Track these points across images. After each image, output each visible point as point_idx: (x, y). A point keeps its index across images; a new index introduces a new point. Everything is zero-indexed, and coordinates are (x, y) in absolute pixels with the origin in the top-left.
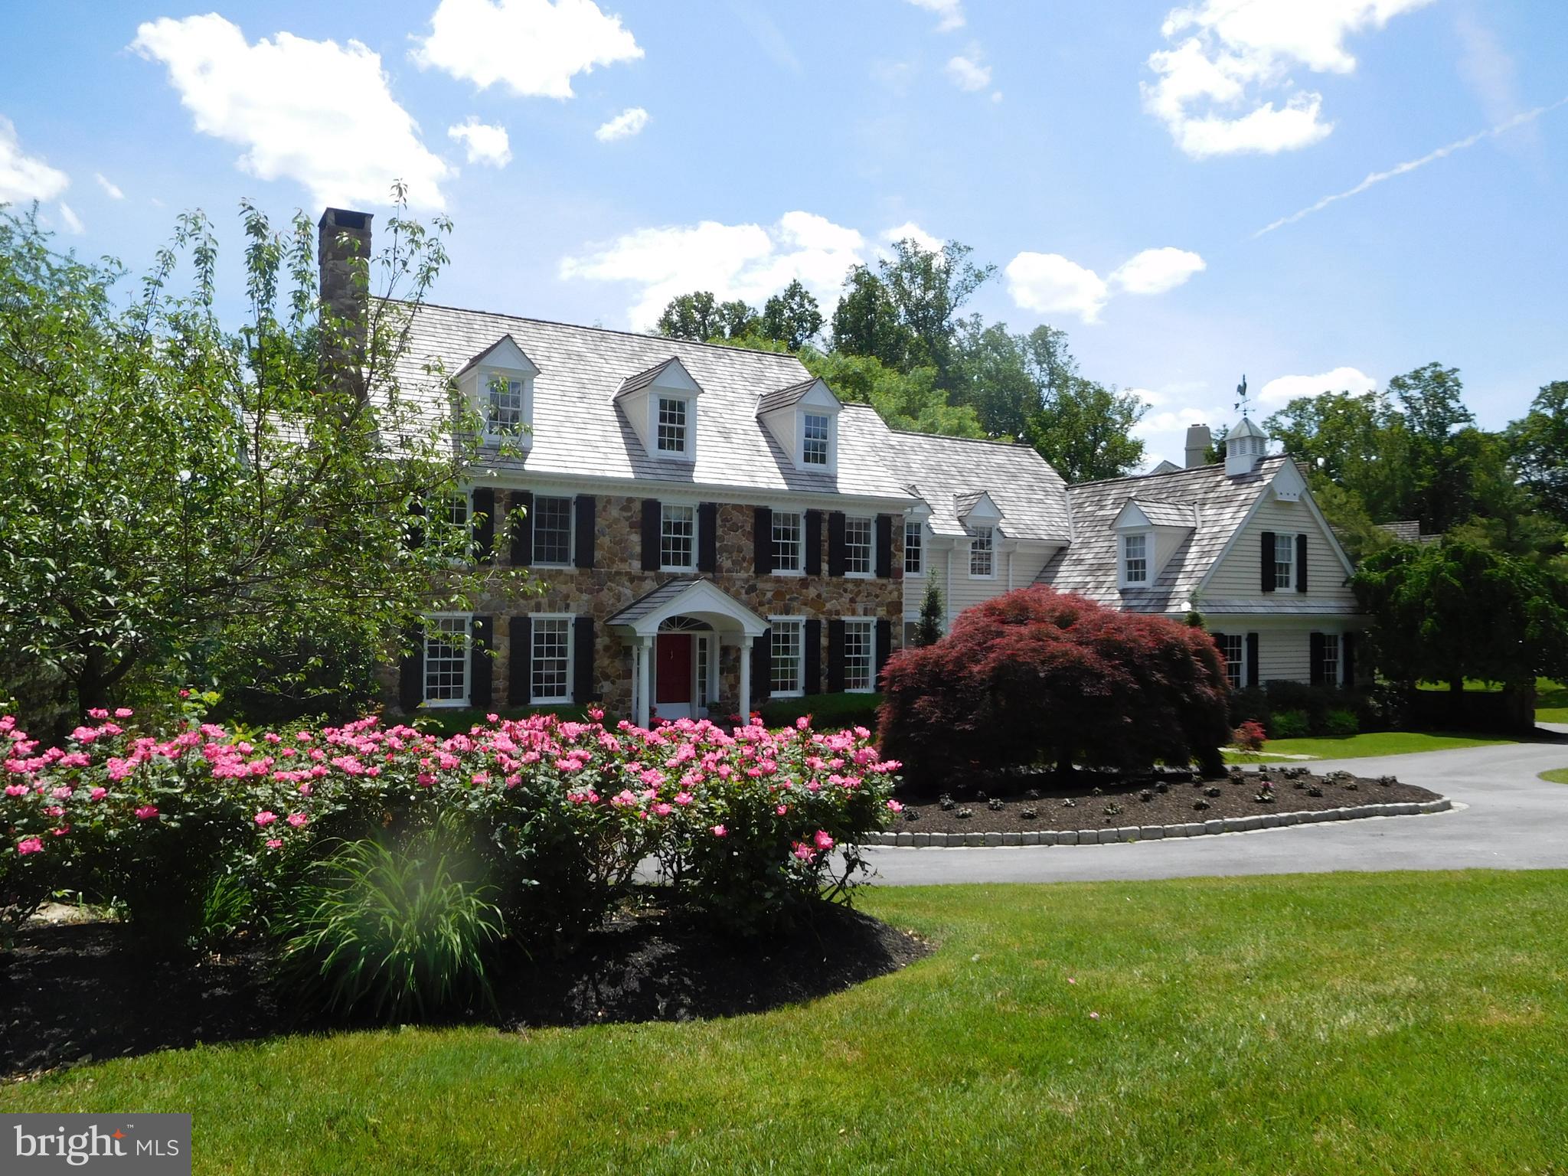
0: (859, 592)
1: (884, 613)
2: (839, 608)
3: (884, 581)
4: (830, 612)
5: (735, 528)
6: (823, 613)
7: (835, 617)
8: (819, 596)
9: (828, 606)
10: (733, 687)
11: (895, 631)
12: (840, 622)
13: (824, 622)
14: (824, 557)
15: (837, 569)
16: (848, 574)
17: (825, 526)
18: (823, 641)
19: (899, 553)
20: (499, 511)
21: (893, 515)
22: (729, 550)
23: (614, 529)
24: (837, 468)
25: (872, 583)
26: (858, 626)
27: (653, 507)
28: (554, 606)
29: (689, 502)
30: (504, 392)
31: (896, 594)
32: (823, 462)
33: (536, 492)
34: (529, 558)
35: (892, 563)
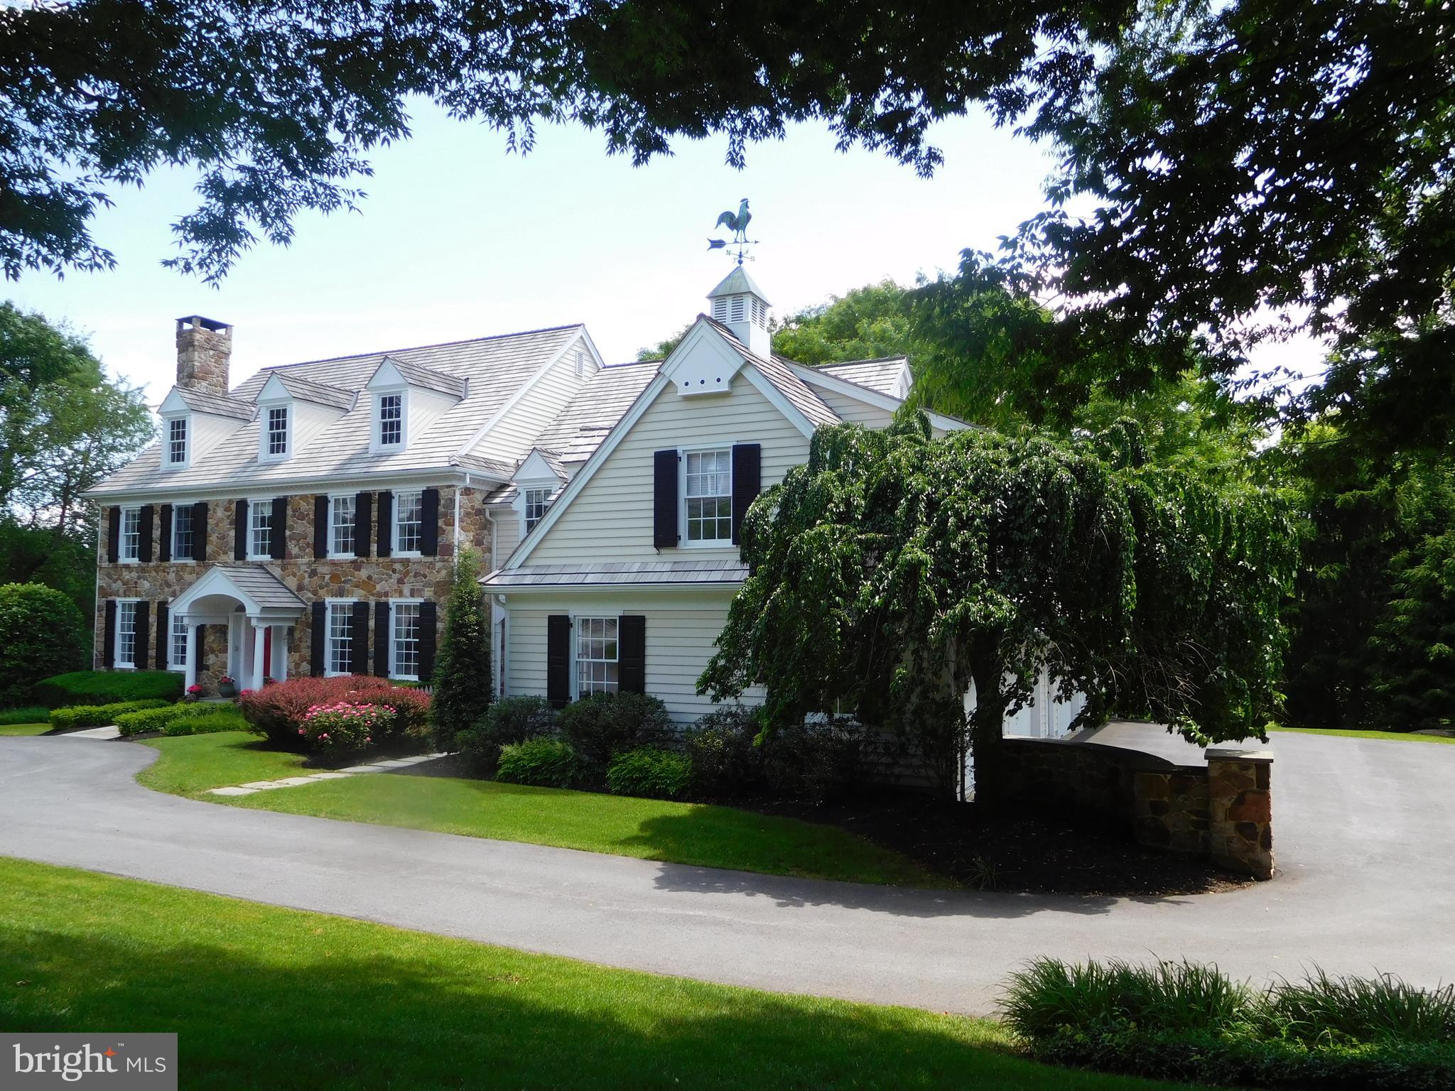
0: (407, 573)
1: (431, 594)
2: (387, 589)
3: (430, 559)
4: (379, 595)
5: (302, 517)
6: (373, 595)
7: (383, 599)
8: (370, 578)
9: (378, 587)
10: (297, 665)
11: (441, 613)
12: (387, 604)
13: (372, 604)
14: (374, 538)
15: (385, 550)
16: (397, 554)
17: (375, 507)
18: (372, 623)
19: (449, 528)
20: (157, 520)
21: (442, 487)
22: (297, 538)
23: (219, 525)
24: (409, 445)
25: (419, 562)
26: (408, 608)
27: (242, 506)
28: (182, 591)
29: (269, 497)
30: (178, 429)
31: (444, 572)
32: (398, 441)
33: (176, 503)
34: (169, 555)
35: (439, 539)
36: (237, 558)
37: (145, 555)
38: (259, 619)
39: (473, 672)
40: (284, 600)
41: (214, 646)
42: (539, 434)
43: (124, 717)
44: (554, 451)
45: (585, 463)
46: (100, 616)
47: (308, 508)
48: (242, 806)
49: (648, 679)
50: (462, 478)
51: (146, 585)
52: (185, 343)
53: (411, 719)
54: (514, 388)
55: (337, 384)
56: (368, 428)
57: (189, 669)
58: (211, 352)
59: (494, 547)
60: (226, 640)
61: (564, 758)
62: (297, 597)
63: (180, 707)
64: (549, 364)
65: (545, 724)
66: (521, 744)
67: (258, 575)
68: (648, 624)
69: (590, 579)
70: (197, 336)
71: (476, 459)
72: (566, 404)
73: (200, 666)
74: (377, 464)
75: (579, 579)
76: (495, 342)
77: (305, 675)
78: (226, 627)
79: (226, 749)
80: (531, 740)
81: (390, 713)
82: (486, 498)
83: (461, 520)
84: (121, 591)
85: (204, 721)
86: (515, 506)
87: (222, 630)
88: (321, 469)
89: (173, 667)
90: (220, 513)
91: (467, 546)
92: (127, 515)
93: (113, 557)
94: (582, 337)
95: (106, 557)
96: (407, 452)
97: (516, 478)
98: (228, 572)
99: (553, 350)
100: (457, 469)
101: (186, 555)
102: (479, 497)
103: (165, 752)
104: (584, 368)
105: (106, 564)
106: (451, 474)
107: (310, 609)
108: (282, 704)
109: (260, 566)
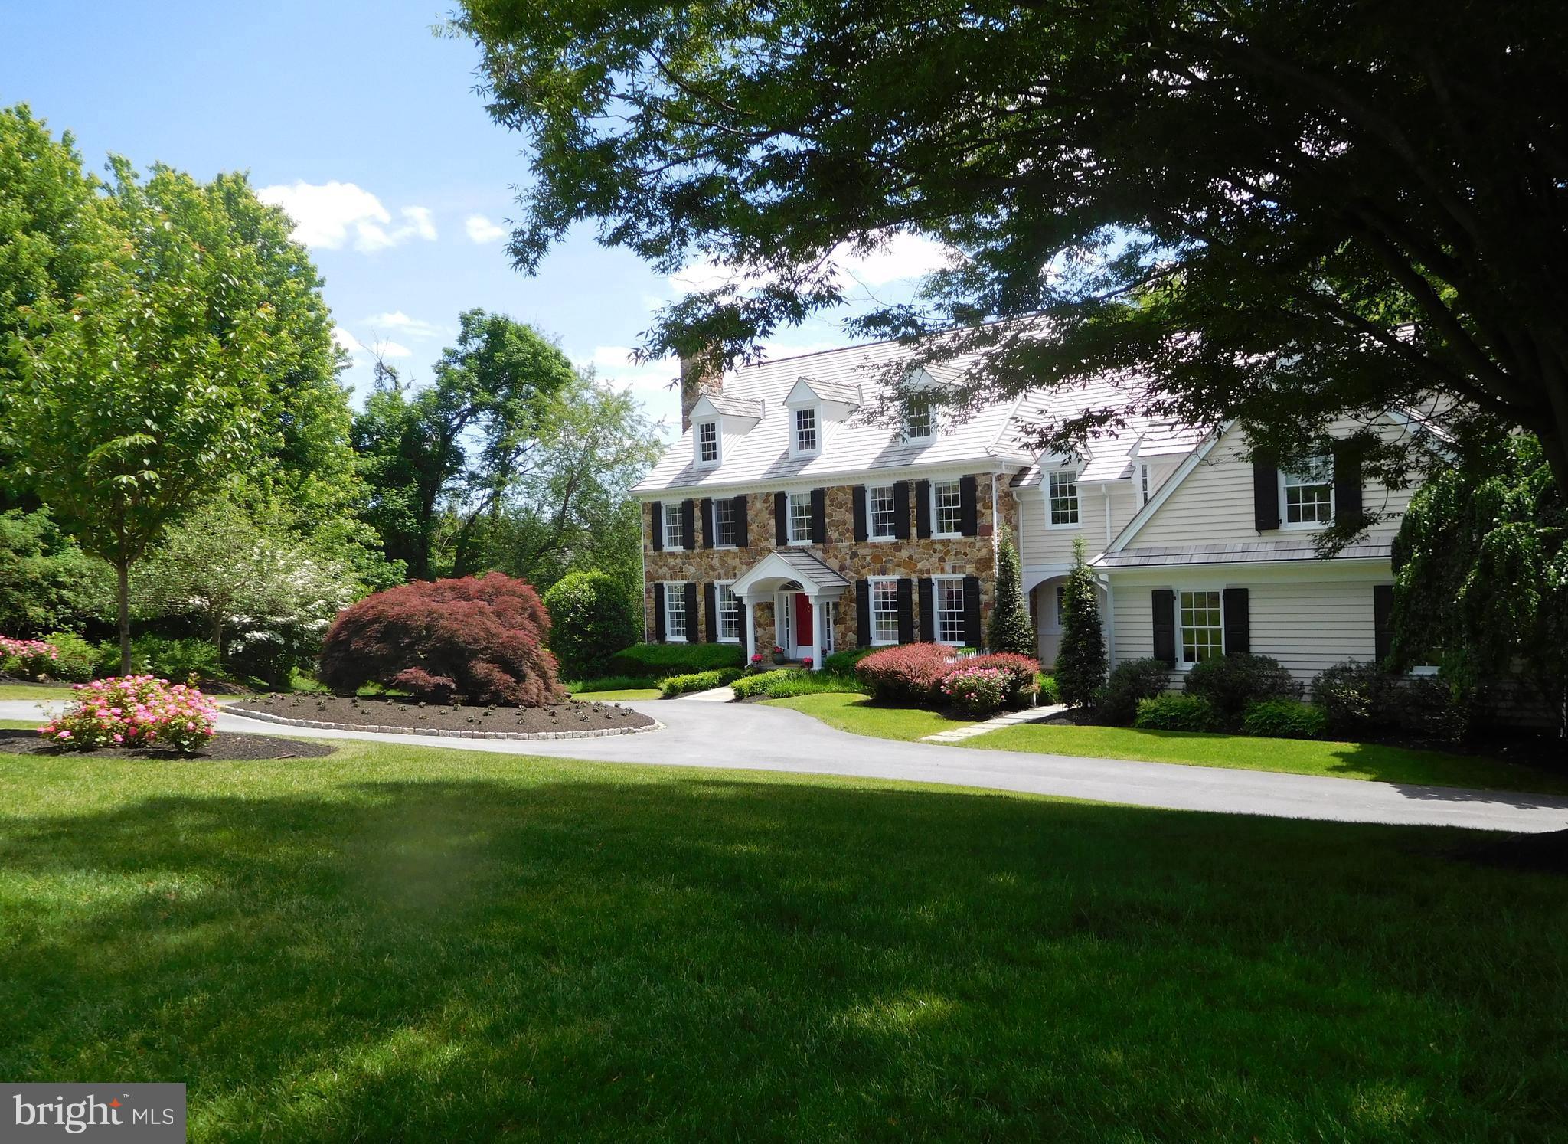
0: (948, 552)
1: (974, 570)
2: (929, 566)
3: (971, 539)
4: (921, 572)
5: (840, 506)
6: (915, 572)
7: (926, 576)
8: (910, 557)
9: (919, 566)
10: (844, 636)
11: (986, 586)
12: (930, 580)
13: (915, 581)
14: (913, 521)
15: (924, 532)
16: (936, 535)
17: (913, 494)
18: (915, 597)
19: (989, 511)
20: (697, 513)
21: (982, 474)
22: (836, 524)
23: (759, 517)
24: (940, 438)
25: (959, 543)
26: (950, 582)
27: (780, 497)
29: (808, 489)
30: (707, 433)
31: (985, 551)
32: (928, 433)
33: (715, 497)
34: (713, 543)
35: (979, 521)
36: (779, 544)
37: (688, 543)
38: (816, 597)
40: (832, 581)
41: (763, 620)
43: (738, 683)
46: (648, 597)
47: (845, 498)
49: (1252, 642)
50: (996, 466)
51: (692, 569)
55: (832, 379)
57: (748, 640)
60: (773, 616)
61: (1202, 708)
62: (840, 577)
66: (1153, 697)
67: (802, 557)
68: (1251, 595)
69: (1195, 559)
71: (1003, 446)
74: (913, 456)
75: (1186, 559)
78: (773, 604)
80: (1159, 695)
82: (1011, 481)
83: (997, 504)
84: (668, 576)
86: (1040, 488)
87: (770, 607)
88: (857, 463)
89: (728, 640)
92: (668, 510)
93: (657, 545)
95: (651, 546)
96: (940, 444)
97: (1040, 462)
98: (784, 557)
100: (997, 459)
101: (728, 542)
102: (1007, 481)
105: (650, 552)
106: (988, 463)
107: (853, 586)
109: (803, 550)
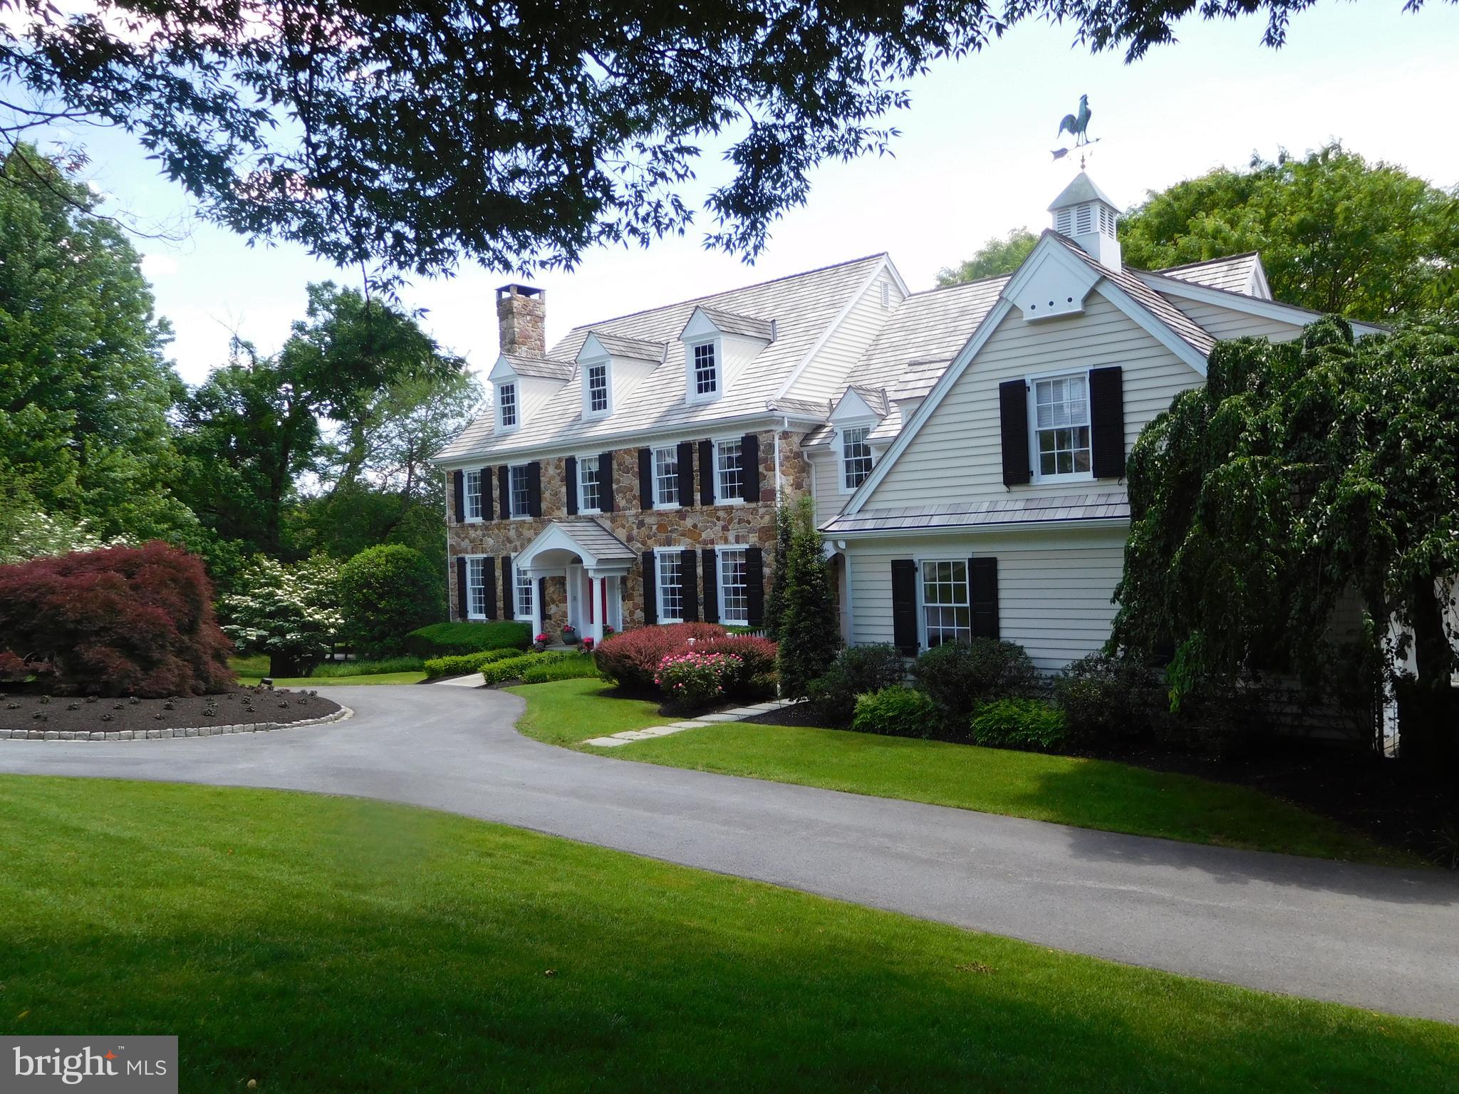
0: (731, 520)
1: (756, 539)
2: (713, 536)
3: (753, 505)
4: (705, 542)
5: (627, 471)
6: (699, 543)
7: (709, 547)
8: (695, 526)
10: (632, 613)
11: (768, 558)
12: (713, 551)
13: (699, 552)
14: (697, 487)
15: (708, 499)
16: (720, 501)
17: (696, 456)
18: (700, 571)
19: (770, 473)
20: (495, 481)
21: (761, 433)
22: (622, 491)
23: (551, 482)
24: (725, 393)
25: (742, 509)
26: (734, 554)
27: (571, 462)
28: (523, 547)
29: (596, 453)
30: (508, 394)
31: (767, 518)
32: (714, 389)
33: (511, 464)
34: (509, 513)
35: (761, 485)
36: (569, 513)
37: (487, 514)
38: (597, 571)
39: (819, 620)
40: (617, 552)
41: (555, 596)
42: (849, 371)
43: (487, 666)
44: (868, 387)
45: (924, 399)
46: (453, 572)
47: (632, 461)
48: (622, 758)
49: (1003, 623)
50: (780, 422)
51: (490, 541)
52: (505, 311)
53: (755, 667)
54: (823, 326)
55: (646, 337)
56: (684, 378)
57: (534, 618)
58: (528, 318)
59: (814, 489)
60: (565, 591)
61: (923, 707)
62: (627, 548)
63: (531, 656)
64: (856, 297)
65: (895, 671)
66: (875, 693)
67: (591, 530)
68: (1001, 566)
69: (935, 521)
70: (515, 304)
71: (791, 401)
72: (874, 338)
73: (544, 616)
74: (696, 414)
75: (924, 521)
76: (796, 280)
77: (639, 622)
78: (564, 578)
79: (586, 697)
80: (885, 689)
81: (737, 662)
82: (803, 440)
83: (781, 465)
84: (469, 548)
85: (555, 669)
86: (833, 447)
87: (561, 582)
88: (643, 423)
89: (520, 618)
90: (551, 471)
91: (788, 490)
92: (469, 478)
93: (460, 517)
94: (886, 267)
95: (454, 517)
96: (723, 400)
97: (832, 418)
98: (564, 527)
99: (858, 284)
100: (776, 413)
101: (524, 512)
102: (796, 440)
103: (530, 699)
104: (890, 298)
105: (454, 524)
106: (769, 419)
107: (640, 558)
108: (633, 654)
109: (591, 519)
